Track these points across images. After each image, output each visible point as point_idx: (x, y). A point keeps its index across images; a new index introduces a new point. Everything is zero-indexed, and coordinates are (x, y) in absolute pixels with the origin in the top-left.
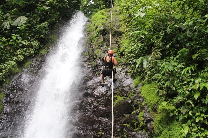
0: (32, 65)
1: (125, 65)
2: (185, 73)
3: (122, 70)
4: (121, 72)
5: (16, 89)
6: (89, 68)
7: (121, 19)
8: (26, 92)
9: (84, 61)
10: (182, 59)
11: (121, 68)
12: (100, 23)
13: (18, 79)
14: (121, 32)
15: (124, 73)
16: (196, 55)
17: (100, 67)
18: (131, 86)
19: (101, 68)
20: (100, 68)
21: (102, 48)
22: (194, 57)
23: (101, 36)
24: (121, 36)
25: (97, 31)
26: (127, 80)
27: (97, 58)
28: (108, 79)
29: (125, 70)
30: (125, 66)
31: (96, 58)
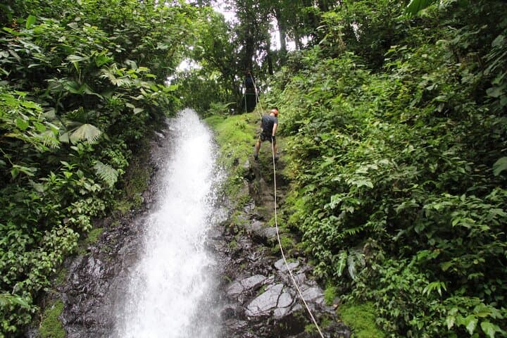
0: (105, 238)
1: (303, 257)
2: (428, 293)
3: (298, 267)
4: (296, 271)
5: (82, 293)
6: (227, 254)
7: (286, 149)
8: (101, 301)
9: (214, 238)
10: (422, 267)
11: (298, 264)
12: (244, 154)
13: (80, 268)
14: (287, 177)
15: (304, 275)
16: (449, 264)
17: (248, 255)
18: (318, 301)
19: (251, 256)
20: (249, 257)
21: (246, 209)
22: (445, 267)
23: (245, 182)
24: (285, 187)
25: (237, 171)
26: (310, 288)
27: (240, 233)
28: (272, 284)
29: (305, 268)
30: (304, 259)
31: (237, 233)
